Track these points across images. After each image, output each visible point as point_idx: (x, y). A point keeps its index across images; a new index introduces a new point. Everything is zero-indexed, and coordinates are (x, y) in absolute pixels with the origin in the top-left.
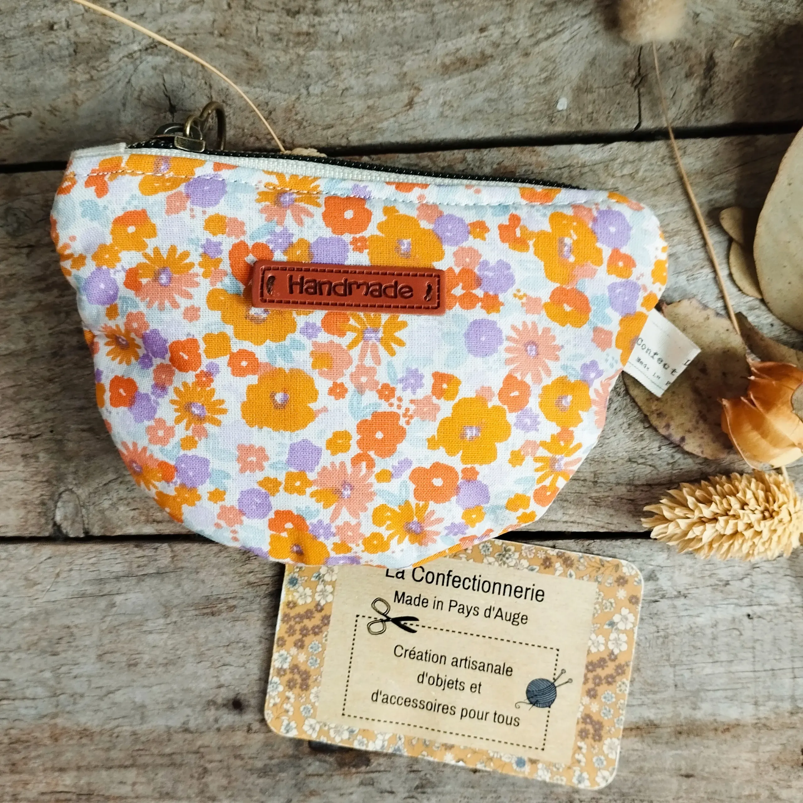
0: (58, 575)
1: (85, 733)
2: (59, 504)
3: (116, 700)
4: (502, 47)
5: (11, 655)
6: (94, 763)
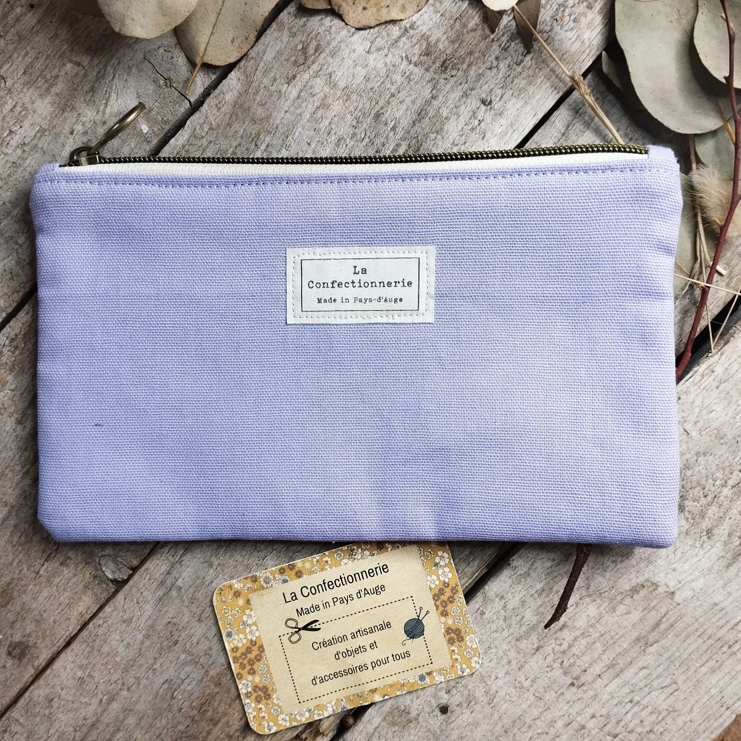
0: (138, 603)
2: (104, 569)
4: (89, 131)
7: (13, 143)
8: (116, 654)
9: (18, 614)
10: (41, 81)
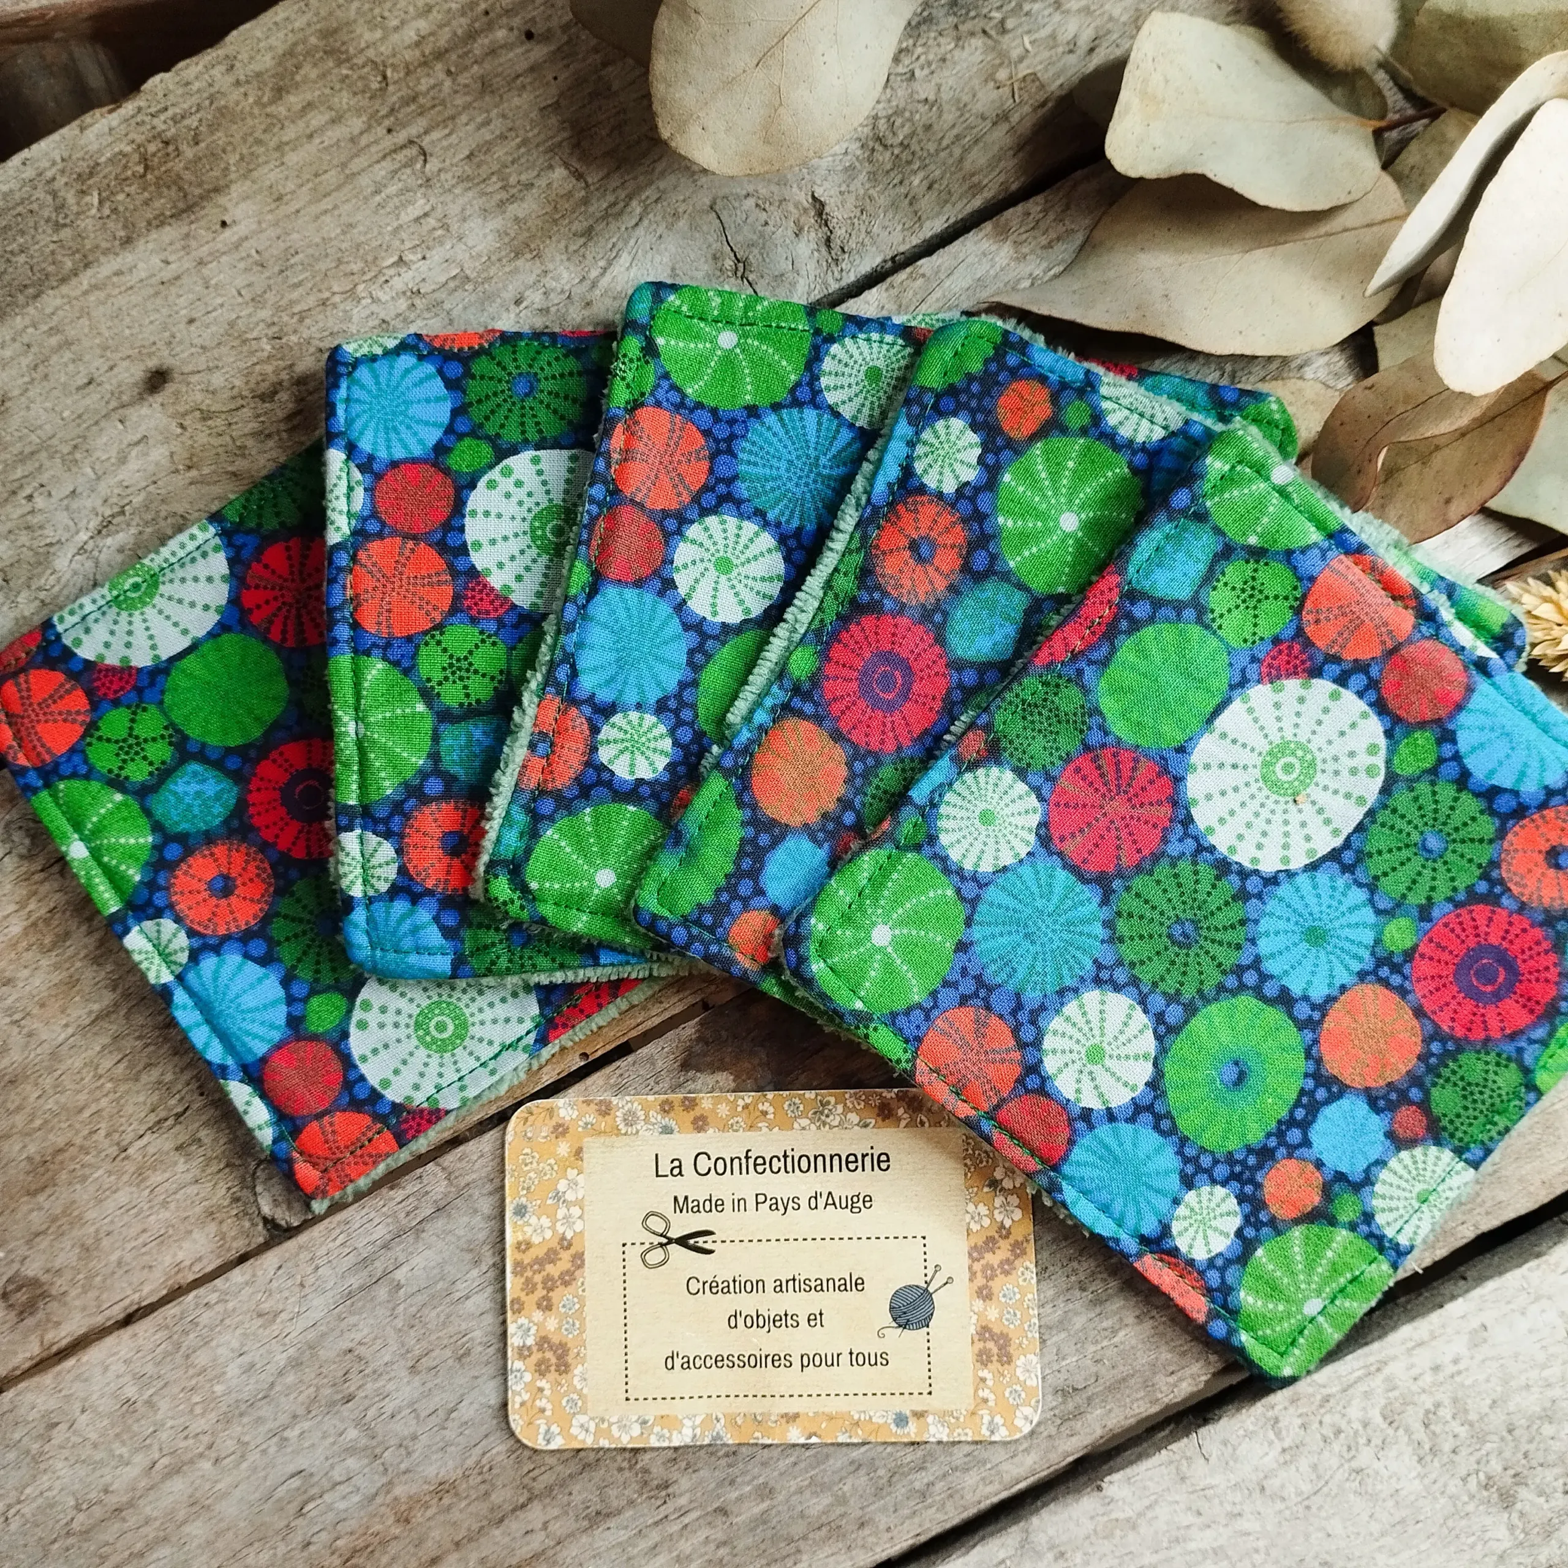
0: (302, 1285)
1: (443, 1488)
2: (259, 1189)
3: (465, 1418)
4: (553, 310)
5: (286, 1434)
6: (475, 1527)
7: (398, 284)
8: (219, 1377)
9: (54, 1219)
10: (494, 184)
